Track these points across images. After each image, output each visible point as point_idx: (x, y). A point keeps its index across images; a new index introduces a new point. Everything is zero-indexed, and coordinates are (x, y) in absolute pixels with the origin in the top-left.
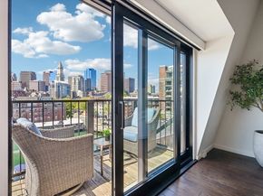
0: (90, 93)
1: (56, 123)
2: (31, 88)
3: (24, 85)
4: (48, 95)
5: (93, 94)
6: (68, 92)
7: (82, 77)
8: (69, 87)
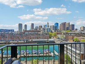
0: (56, 31)
1: (47, 40)
2: (41, 30)
3: (40, 29)
4: (45, 32)
5: (57, 31)
6: (50, 31)
7: (54, 26)
8: (50, 29)
